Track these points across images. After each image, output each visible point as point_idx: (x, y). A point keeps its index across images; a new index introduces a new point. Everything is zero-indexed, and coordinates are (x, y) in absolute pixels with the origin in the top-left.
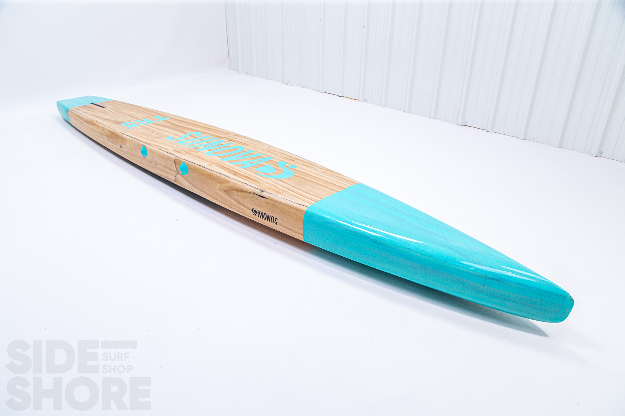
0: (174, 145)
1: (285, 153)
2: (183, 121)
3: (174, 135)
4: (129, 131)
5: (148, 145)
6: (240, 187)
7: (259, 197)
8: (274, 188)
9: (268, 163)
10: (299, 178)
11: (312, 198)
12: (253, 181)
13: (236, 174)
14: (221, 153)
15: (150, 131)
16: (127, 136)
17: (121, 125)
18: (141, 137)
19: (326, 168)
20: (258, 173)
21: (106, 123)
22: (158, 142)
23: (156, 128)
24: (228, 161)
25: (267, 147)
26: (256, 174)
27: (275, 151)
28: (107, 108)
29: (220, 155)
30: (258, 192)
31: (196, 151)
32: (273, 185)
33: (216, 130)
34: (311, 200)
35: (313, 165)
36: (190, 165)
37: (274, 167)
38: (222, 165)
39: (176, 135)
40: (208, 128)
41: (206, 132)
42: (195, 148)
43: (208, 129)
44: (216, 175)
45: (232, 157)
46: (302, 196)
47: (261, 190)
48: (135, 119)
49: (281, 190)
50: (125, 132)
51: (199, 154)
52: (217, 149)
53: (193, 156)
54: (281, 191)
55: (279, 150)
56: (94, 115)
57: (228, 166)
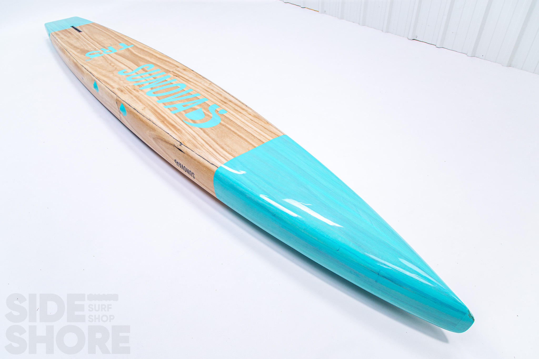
0: (122, 82)
1: (222, 94)
2: (143, 50)
3: (127, 68)
4: (89, 63)
5: (98, 81)
6: (164, 137)
7: (178, 150)
8: (194, 141)
9: (201, 106)
10: (223, 127)
11: (225, 156)
12: (176, 131)
13: (163, 120)
14: (161, 93)
15: (108, 62)
16: (84, 69)
17: (85, 55)
18: (96, 71)
19: (256, 114)
20: (186, 120)
21: (74, 51)
22: (108, 77)
23: (115, 59)
24: (163, 103)
25: (207, 85)
26: (183, 121)
27: (213, 90)
28: (82, 33)
29: (159, 95)
30: (177, 144)
31: (138, 90)
32: (194, 136)
33: (168, 62)
34: (224, 158)
35: (243, 109)
36: (127, 107)
37: (205, 111)
38: (156, 108)
39: (129, 68)
40: (162, 59)
41: (158, 64)
42: (139, 86)
43: (161, 60)
44: (146, 121)
45: (170, 98)
46: (217, 152)
47: (181, 143)
48: (102, 47)
49: (199, 144)
50: (85, 64)
51: (140, 94)
52: (160, 86)
53: (133, 97)
54: (198, 145)
55: (218, 89)
56: (67, 41)
57: (161, 110)
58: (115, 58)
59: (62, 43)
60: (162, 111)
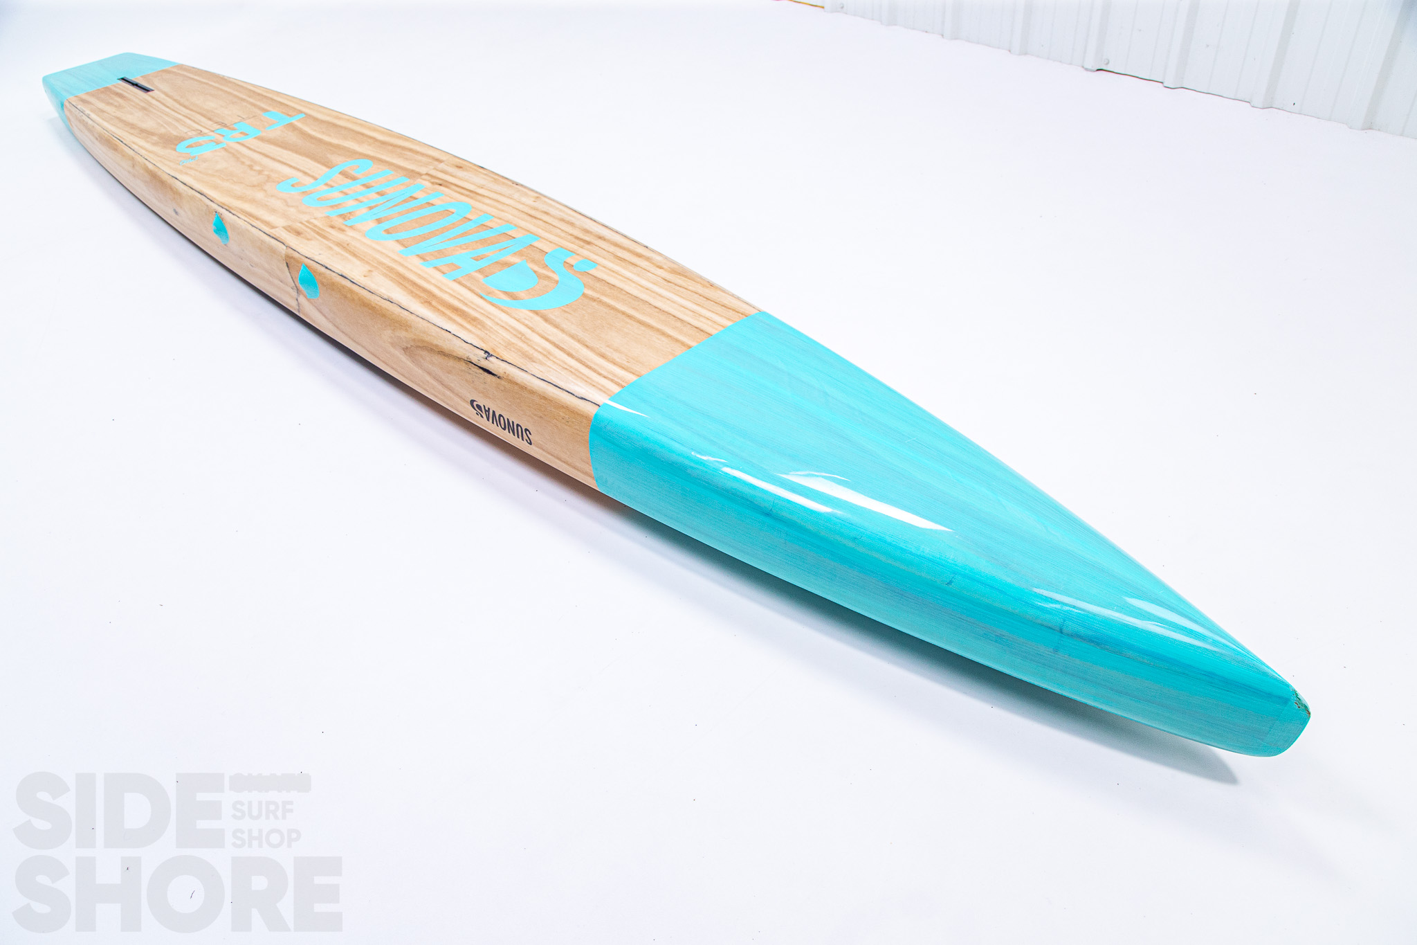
0: (292, 210)
1: (572, 220)
2: (335, 125)
3: (300, 174)
4: (191, 168)
5: (228, 212)
6: (435, 342)
7: (481, 371)
8: (521, 344)
9: (522, 255)
10: (594, 304)
11: (615, 375)
12: (469, 322)
13: (429, 298)
14: (405, 231)
15: (243, 163)
16: (183, 186)
17: (175, 150)
18: (216, 187)
19: (676, 266)
20: (489, 293)
21: (142, 143)
22: (253, 201)
23: (260, 153)
24: (418, 256)
25: (530, 202)
26: (482, 297)
27: (546, 213)
28: (155, 93)
29: (402, 235)
30: (477, 357)
31: (343, 227)
32: (520, 333)
33: (411, 150)
34: (612, 380)
35: (639, 256)
36: (320, 274)
37: (536, 268)
38: (401, 270)
39: (305, 173)
40: (392, 145)
41: (384, 157)
42: (343, 216)
43: (390, 148)
44: (379, 304)
45: (434, 240)
46: (590, 368)
47: (486, 352)
48: (216, 126)
49: (536, 350)
50: (181, 172)
51: (348, 237)
52: (401, 214)
53: (331, 245)
54: (536, 355)
55: (561, 211)
56: (118, 118)
57: (415, 273)
58: (259, 150)
59: (106, 124)
60: (419, 276)
